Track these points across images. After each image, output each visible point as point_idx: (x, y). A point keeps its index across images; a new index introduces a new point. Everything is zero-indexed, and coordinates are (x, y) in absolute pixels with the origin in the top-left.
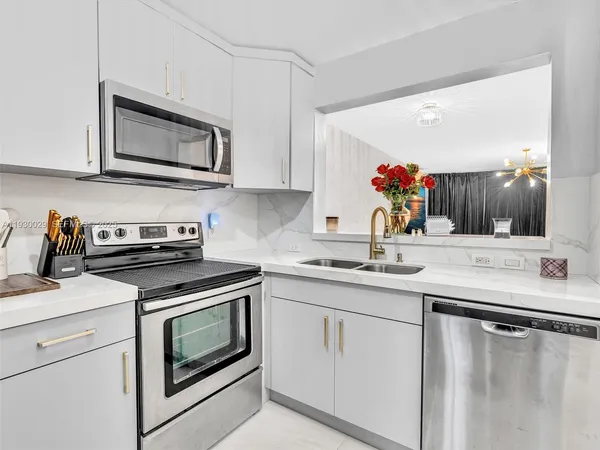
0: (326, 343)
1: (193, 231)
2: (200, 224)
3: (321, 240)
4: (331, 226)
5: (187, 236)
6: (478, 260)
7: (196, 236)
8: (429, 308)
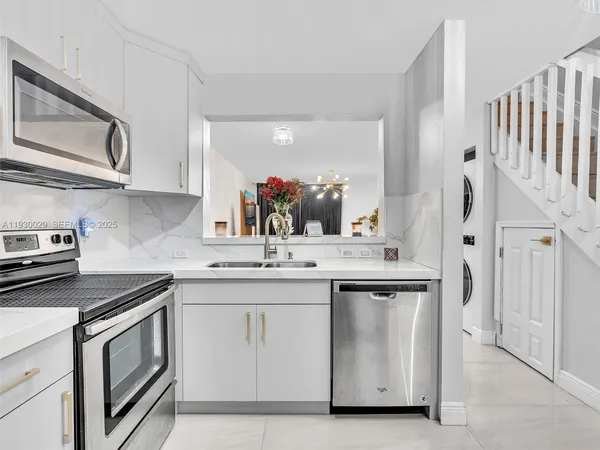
0: (248, 338)
1: (68, 240)
2: (74, 231)
3: (211, 245)
4: (221, 230)
5: (62, 246)
6: (345, 253)
7: (72, 246)
8: (337, 289)
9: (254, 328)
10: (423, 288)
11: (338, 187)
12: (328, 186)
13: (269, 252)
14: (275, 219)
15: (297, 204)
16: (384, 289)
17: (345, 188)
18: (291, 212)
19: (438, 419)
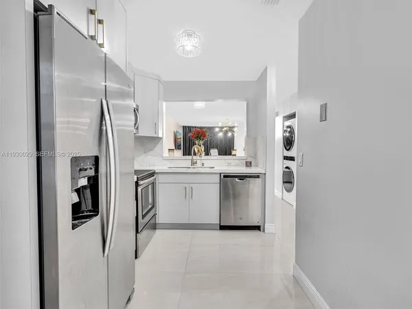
3: (167, 160)
4: (170, 153)
8: (222, 177)
9: (188, 193)
10: (258, 177)
11: (231, 129)
12: (225, 129)
13: (193, 163)
14: (195, 148)
15: (207, 141)
16: (242, 177)
17: (235, 129)
18: (204, 144)
19: (264, 231)
